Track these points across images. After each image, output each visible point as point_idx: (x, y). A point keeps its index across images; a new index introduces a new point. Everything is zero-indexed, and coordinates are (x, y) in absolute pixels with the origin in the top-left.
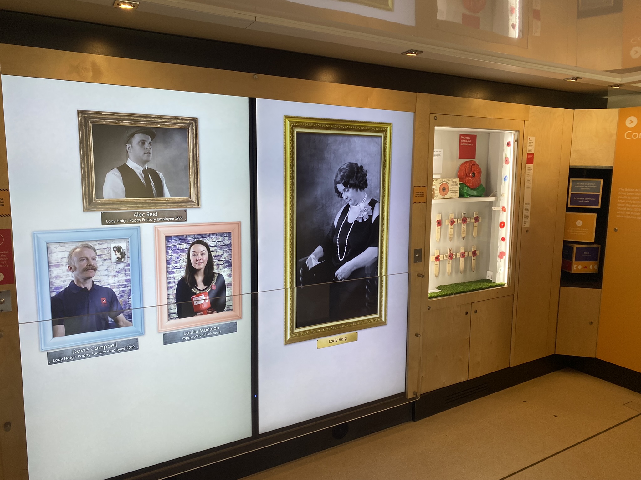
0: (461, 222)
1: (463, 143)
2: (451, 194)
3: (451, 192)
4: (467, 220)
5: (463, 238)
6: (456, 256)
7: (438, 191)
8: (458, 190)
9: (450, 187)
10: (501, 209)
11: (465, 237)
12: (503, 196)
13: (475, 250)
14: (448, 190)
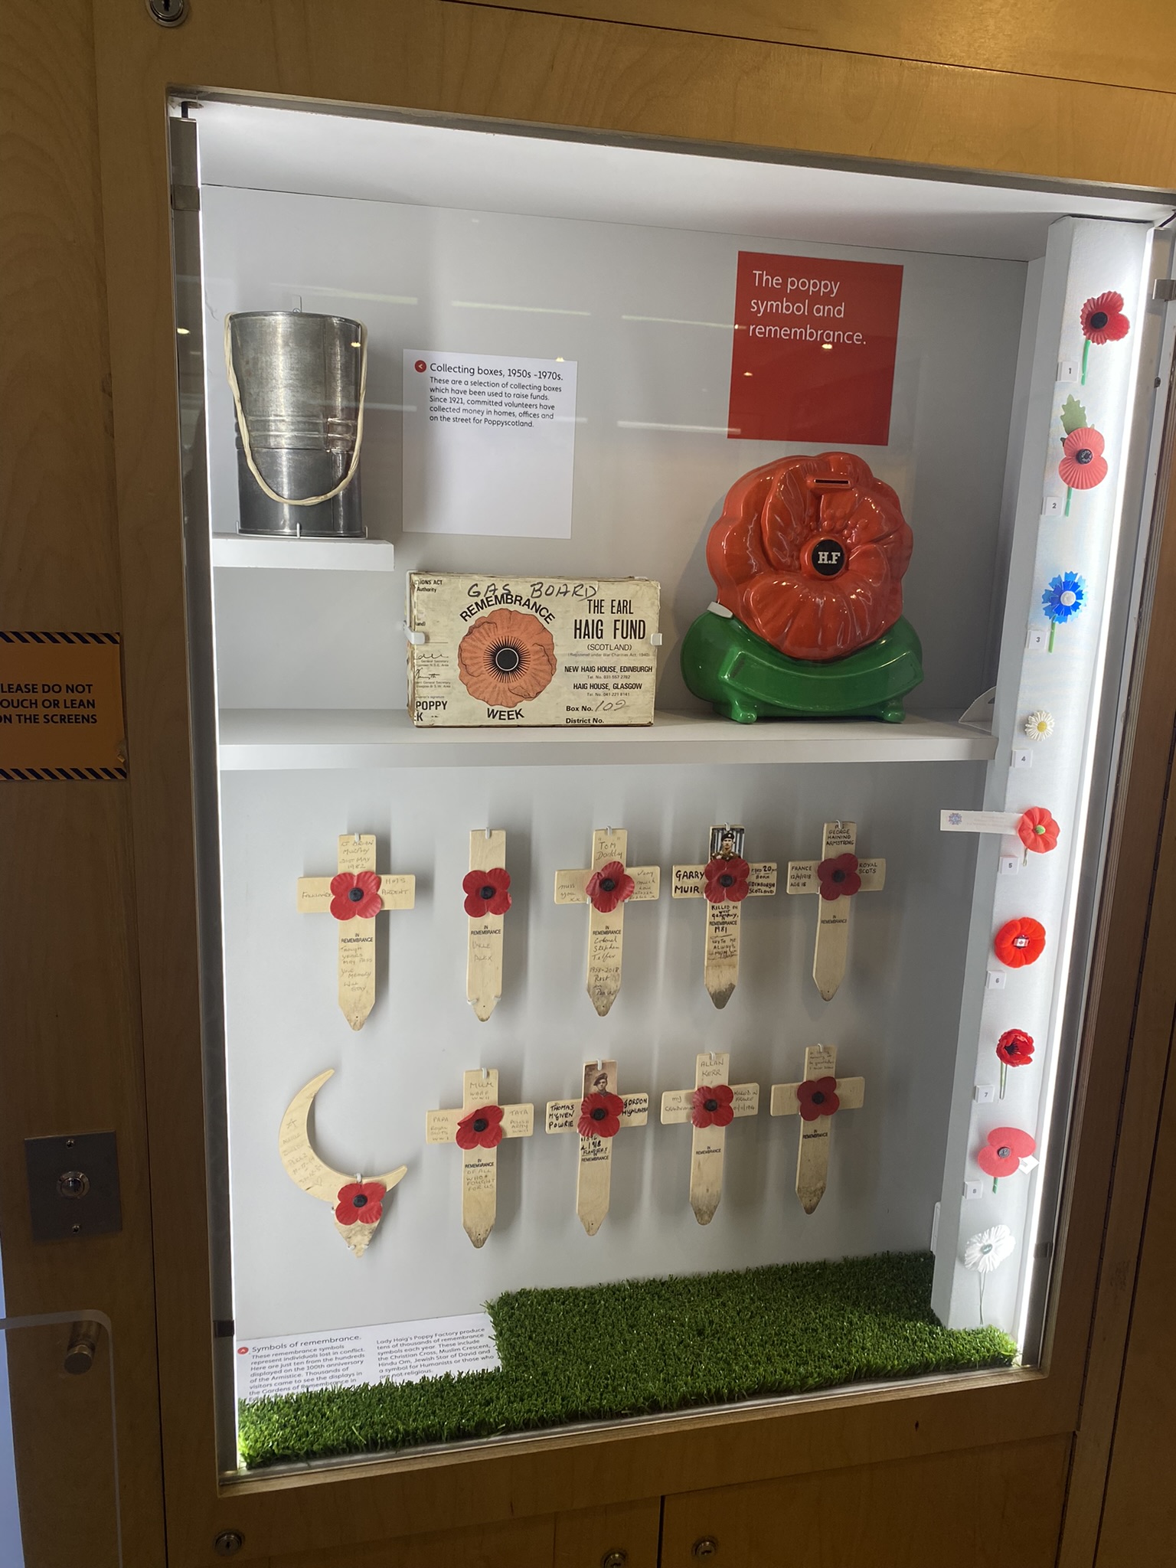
0: (696, 889)
1: (770, 318)
2: (583, 698)
3: (581, 677)
4: (752, 878)
5: (720, 999)
6: (654, 1110)
7: (453, 671)
8: (650, 669)
9: (566, 646)
10: (1013, 832)
11: (732, 987)
12: (1032, 729)
13: (831, 1073)
14: (551, 662)
